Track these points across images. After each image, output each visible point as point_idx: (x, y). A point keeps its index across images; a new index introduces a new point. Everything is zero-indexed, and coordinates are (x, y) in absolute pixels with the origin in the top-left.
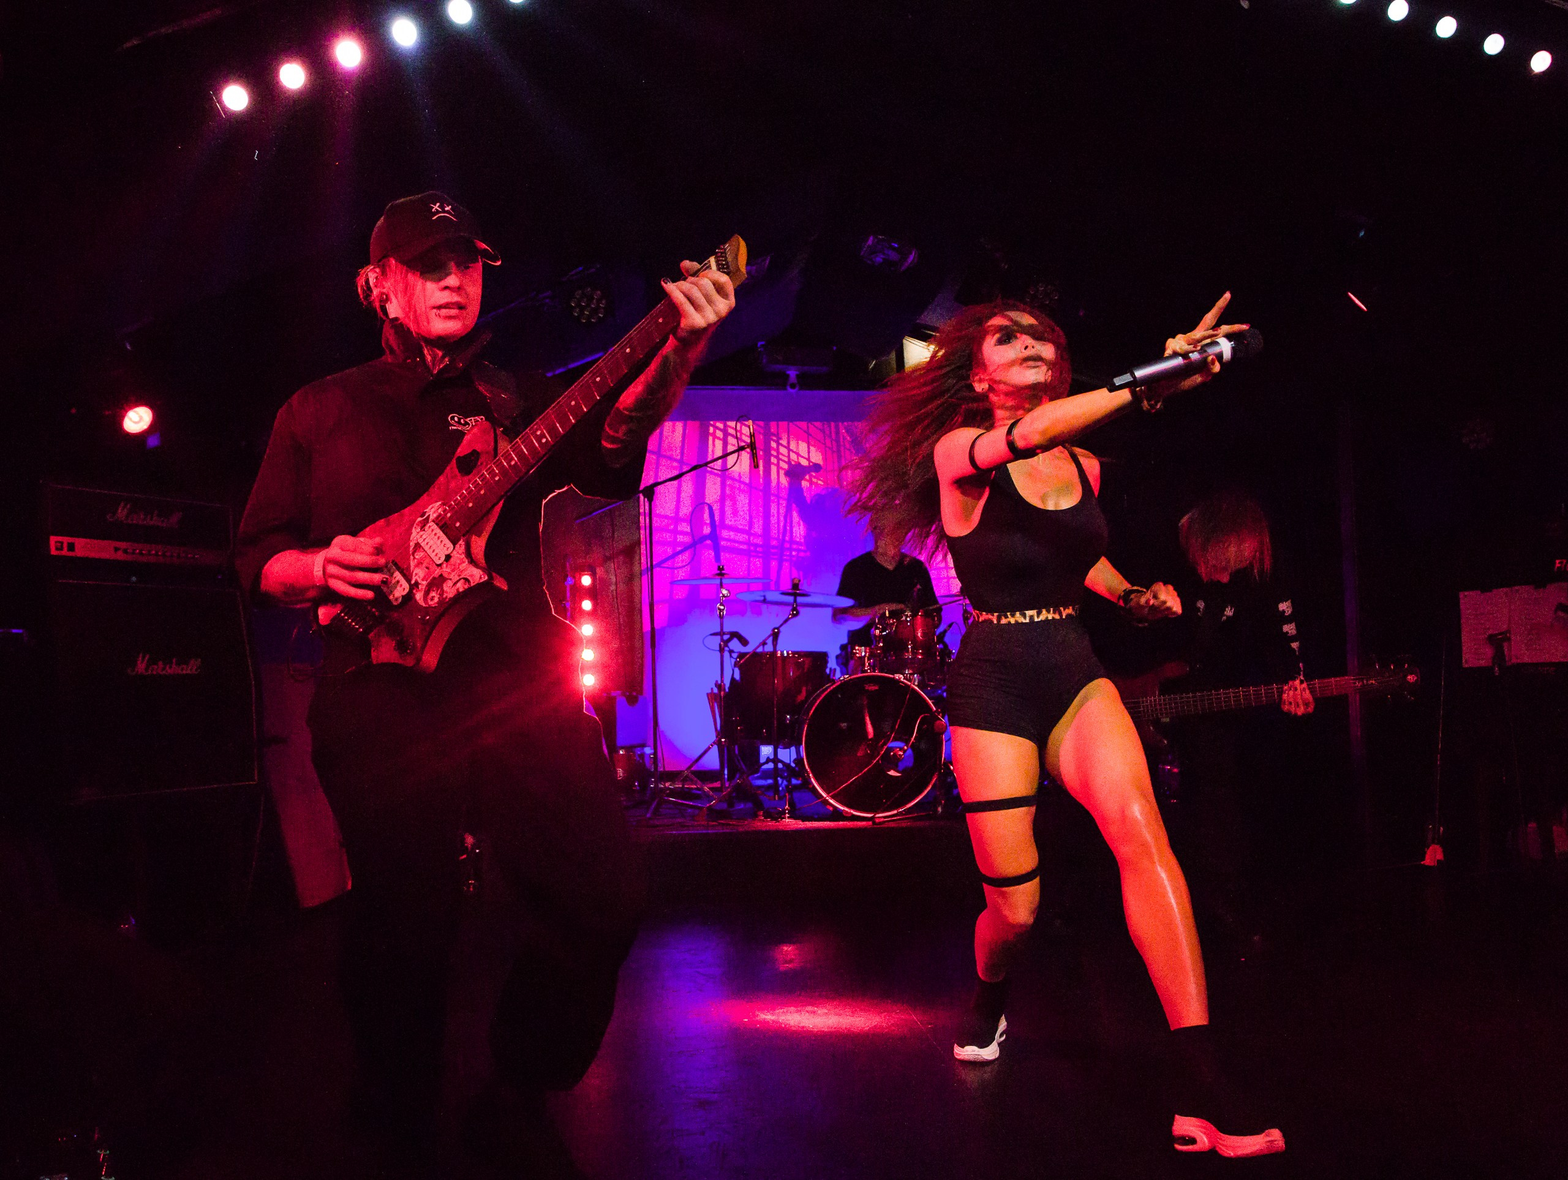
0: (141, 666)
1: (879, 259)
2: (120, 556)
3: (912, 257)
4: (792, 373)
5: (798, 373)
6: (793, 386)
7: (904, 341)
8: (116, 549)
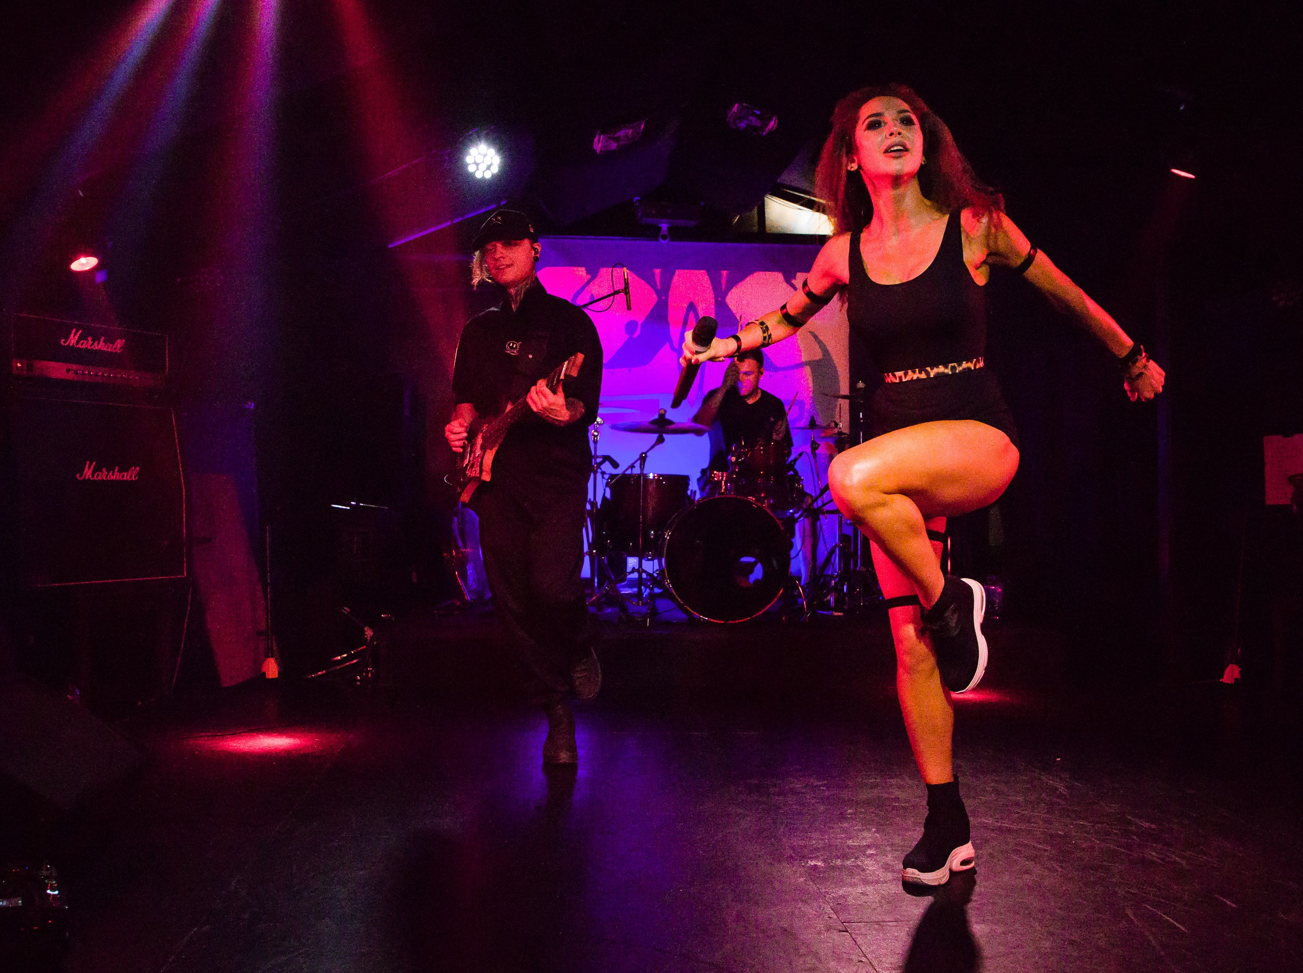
0: (88, 473)
1: (743, 125)
2: (71, 376)
3: (772, 123)
4: (664, 227)
5: (668, 225)
6: (664, 238)
7: (766, 199)
8: (68, 370)
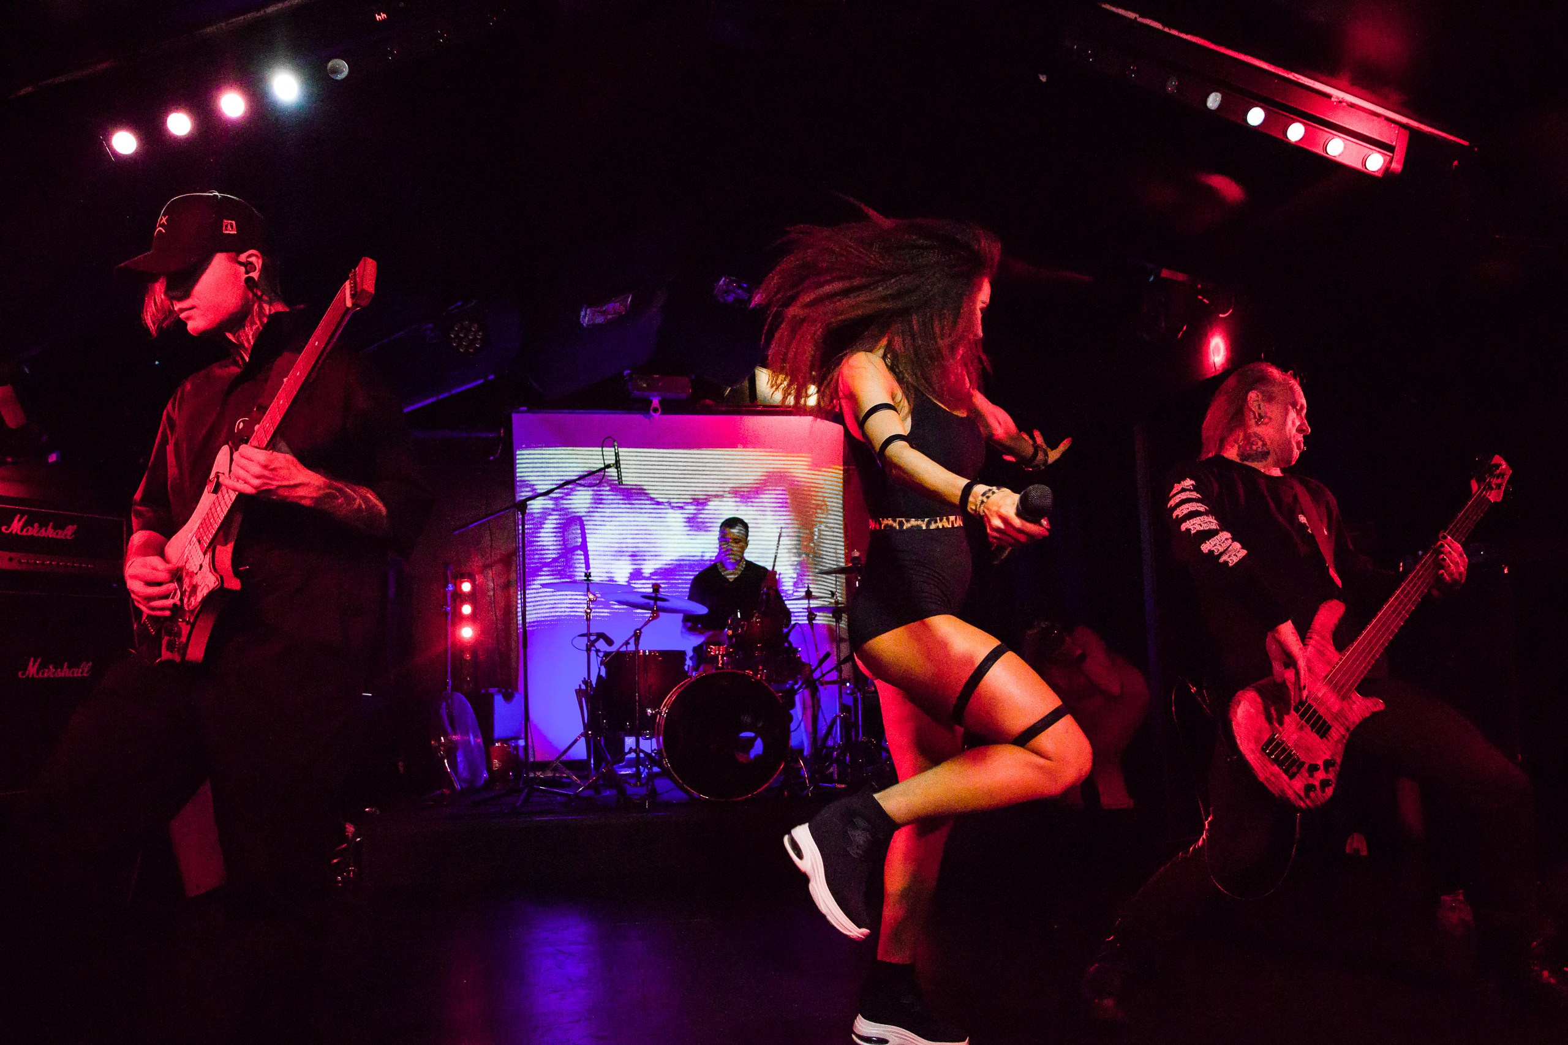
0: (32, 670)
2: (14, 566)
8: (11, 559)
